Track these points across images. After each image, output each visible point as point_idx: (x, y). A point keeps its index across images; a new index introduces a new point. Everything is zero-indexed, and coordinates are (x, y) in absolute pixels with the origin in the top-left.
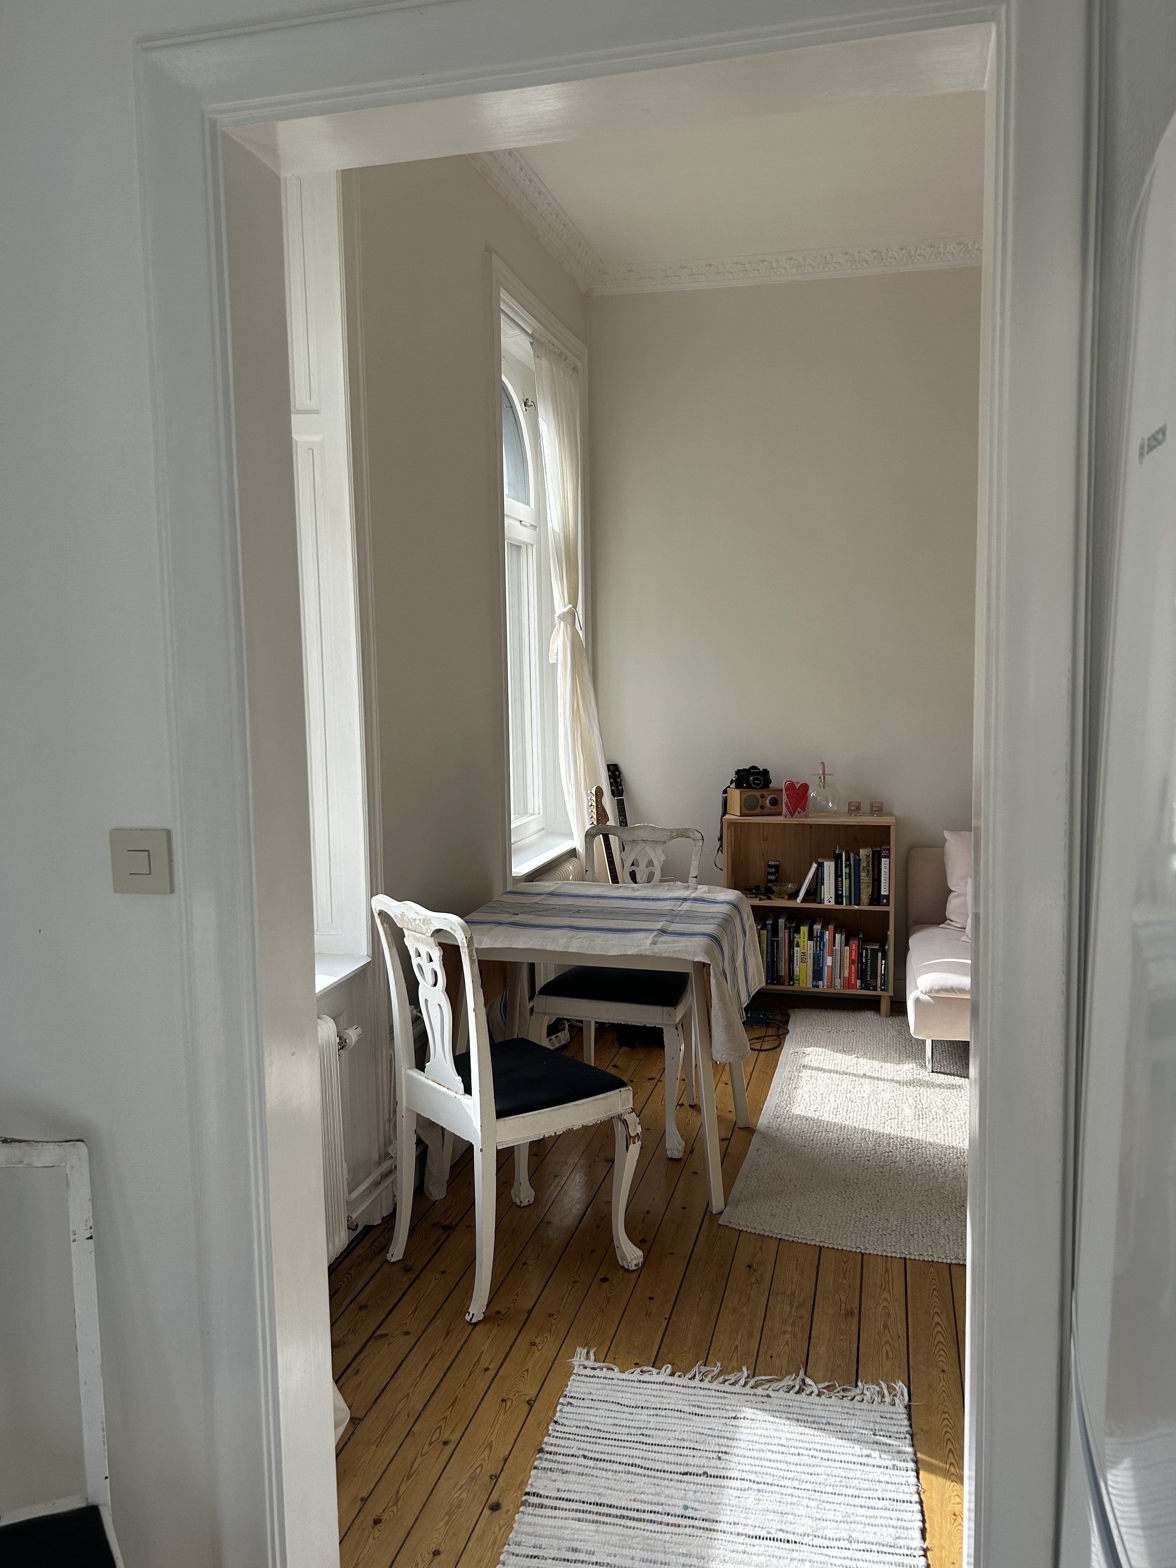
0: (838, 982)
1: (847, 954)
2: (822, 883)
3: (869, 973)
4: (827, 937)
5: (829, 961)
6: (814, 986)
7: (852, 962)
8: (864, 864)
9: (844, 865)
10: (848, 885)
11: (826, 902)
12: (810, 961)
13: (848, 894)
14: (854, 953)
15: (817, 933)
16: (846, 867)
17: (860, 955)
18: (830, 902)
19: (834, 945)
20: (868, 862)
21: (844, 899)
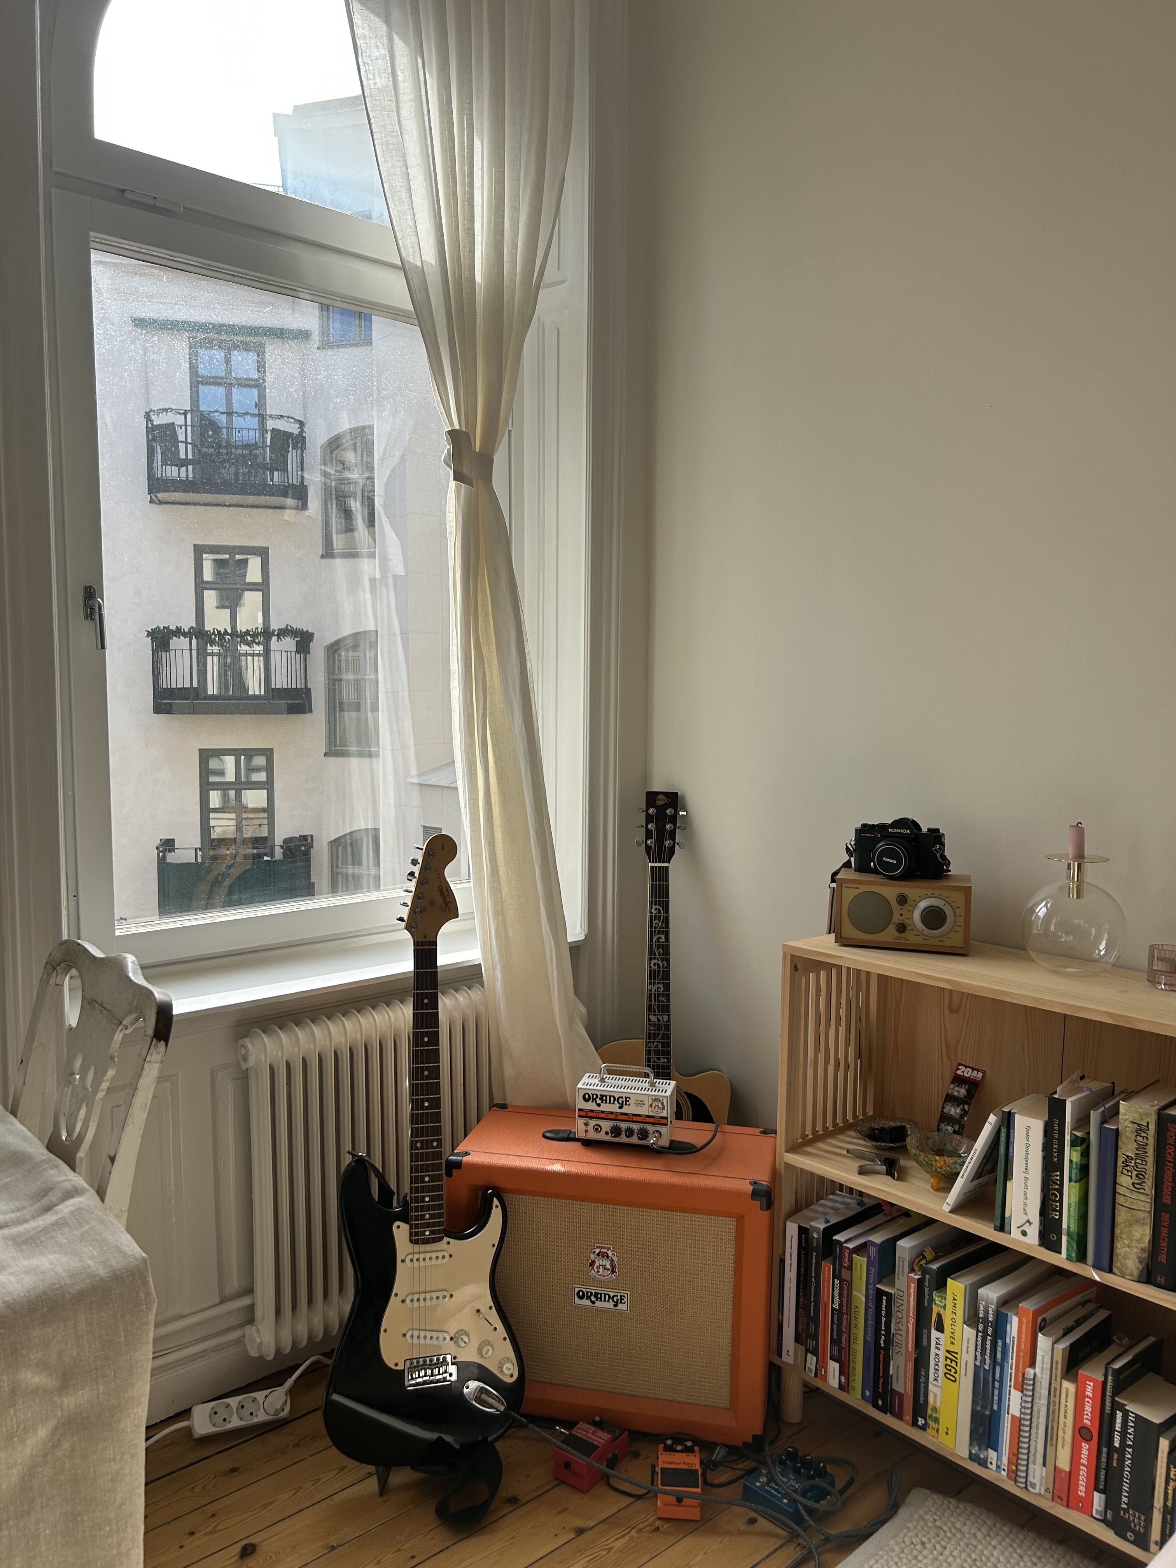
0: (1038, 1475)
1: (1068, 1404)
2: (1008, 1175)
3: (1126, 1487)
4: (1015, 1333)
5: (1014, 1402)
6: (972, 1457)
7: (1081, 1433)
8: (1127, 1149)
9: (1067, 1137)
10: (1075, 1199)
11: (1015, 1233)
12: (966, 1382)
13: (1074, 1228)
14: (1088, 1409)
15: (986, 1312)
16: (1073, 1144)
17: (1106, 1421)
18: (1024, 1234)
19: (1032, 1364)
20: (1142, 1147)
21: (1064, 1238)
